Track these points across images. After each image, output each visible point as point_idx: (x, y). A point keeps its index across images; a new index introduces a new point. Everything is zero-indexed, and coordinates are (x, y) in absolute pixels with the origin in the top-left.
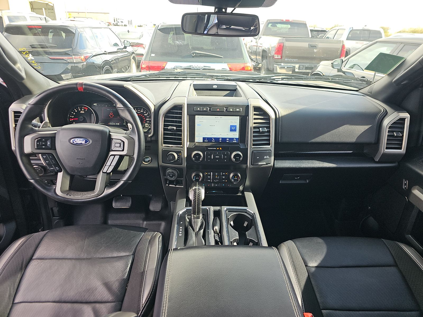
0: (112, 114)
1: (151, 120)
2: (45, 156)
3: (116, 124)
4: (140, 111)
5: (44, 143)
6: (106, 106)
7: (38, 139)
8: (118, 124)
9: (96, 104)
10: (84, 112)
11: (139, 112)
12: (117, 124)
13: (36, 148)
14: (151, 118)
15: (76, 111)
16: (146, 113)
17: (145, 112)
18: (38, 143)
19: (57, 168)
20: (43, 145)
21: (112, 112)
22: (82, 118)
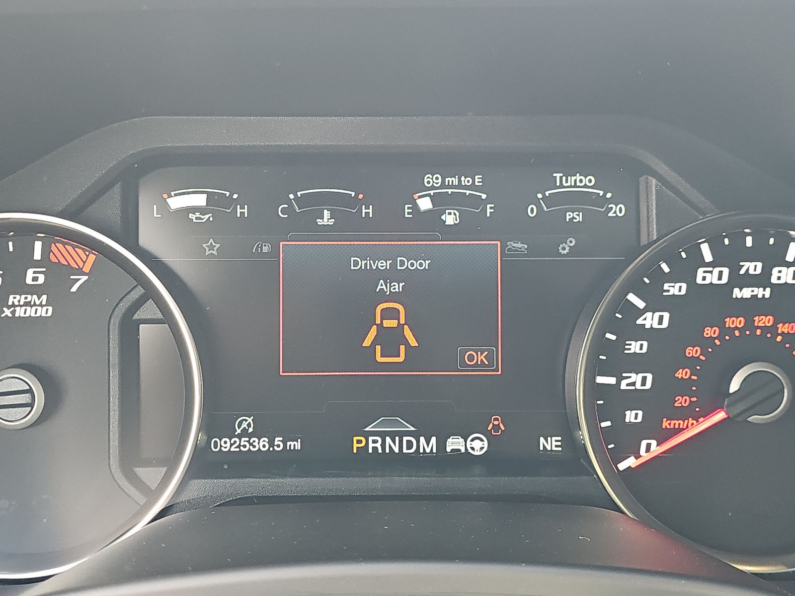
3: (441, 445)
6: (326, 219)
8: (478, 446)
9: (200, 200)
10: (46, 312)
11: (747, 293)
12: (454, 443)
21: (393, 297)
22: (30, 391)
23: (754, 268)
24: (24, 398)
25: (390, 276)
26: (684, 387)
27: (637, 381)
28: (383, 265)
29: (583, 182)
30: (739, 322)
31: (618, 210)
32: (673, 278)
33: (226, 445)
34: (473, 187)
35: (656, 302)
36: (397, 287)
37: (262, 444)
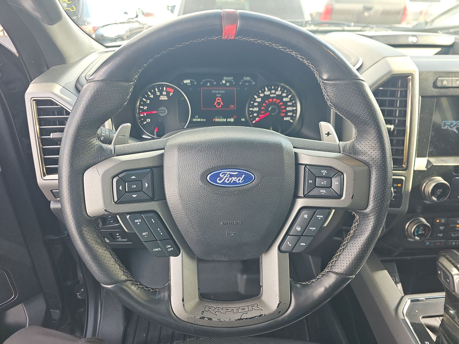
0: (219, 100)
1: (296, 110)
2: (140, 221)
3: (227, 120)
4: (275, 93)
5: (135, 186)
6: (208, 84)
7: (120, 176)
8: (232, 120)
9: (189, 81)
10: (167, 99)
11: (272, 95)
12: (229, 120)
13: (116, 199)
14: (296, 106)
15: (152, 96)
16: (287, 97)
17: (284, 95)
18: (121, 188)
19: (169, 246)
20: (134, 192)
21: (219, 97)
22: (165, 110)
23: (273, 92)
24: (164, 111)
25: (219, 93)
26: (263, 110)
27: (256, 109)
28: (217, 92)
29: (248, 78)
30: (272, 100)
31: (254, 83)
32: (261, 93)
33: (194, 120)
34: (231, 79)
35: (259, 97)
36: (220, 95)
37: (199, 120)
